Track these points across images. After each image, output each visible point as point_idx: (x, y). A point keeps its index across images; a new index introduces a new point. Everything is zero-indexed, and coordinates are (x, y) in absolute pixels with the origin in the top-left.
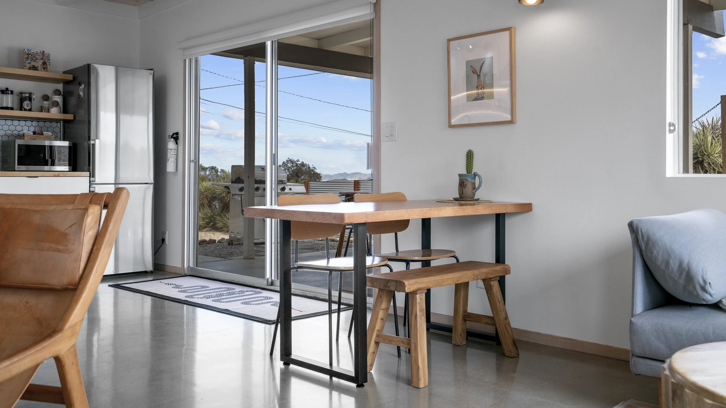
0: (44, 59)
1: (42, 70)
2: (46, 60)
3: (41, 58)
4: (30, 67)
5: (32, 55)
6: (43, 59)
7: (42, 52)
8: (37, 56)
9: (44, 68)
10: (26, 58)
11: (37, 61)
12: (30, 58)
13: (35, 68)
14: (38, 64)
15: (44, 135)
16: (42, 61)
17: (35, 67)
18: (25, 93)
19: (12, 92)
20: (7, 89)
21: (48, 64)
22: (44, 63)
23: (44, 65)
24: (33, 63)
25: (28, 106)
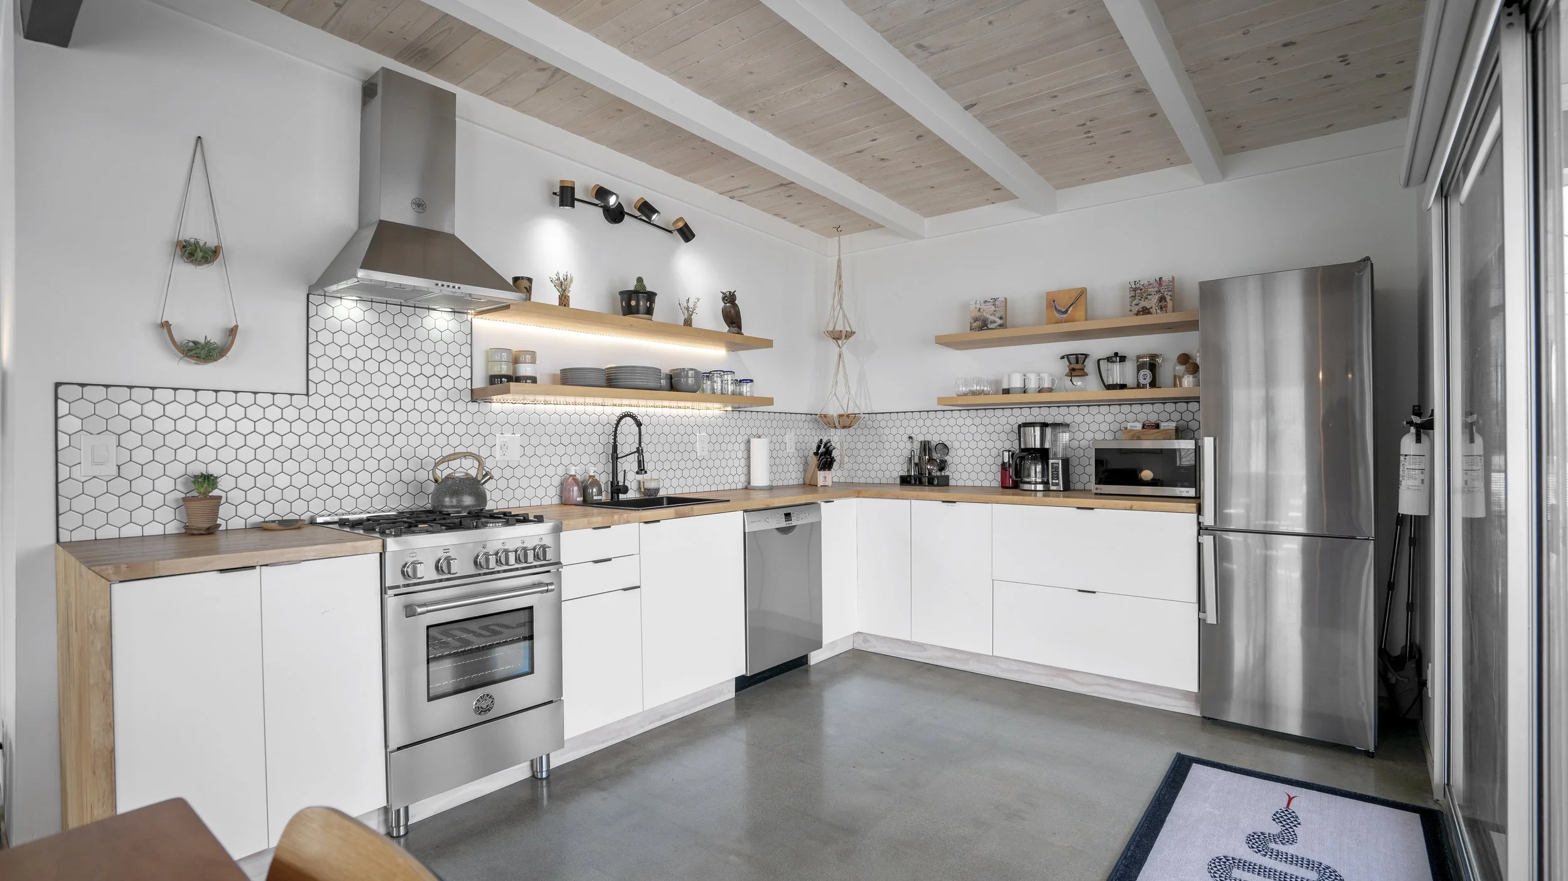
0: (1162, 291)
1: (1159, 311)
2: (1165, 293)
3: (1157, 292)
4: (1138, 311)
5: (1141, 290)
6: (1160, 291)
7: (1158, 280)
8: (1150, 290)
9: (1161, 308)
10: (1132, 297)
11: (1149, 297)
12: (1139, 296)
13: (1146, 311)
14: (1152, 302)
15: (1162, 428)
16: (1157, 297)
17: (1147, 309)
18: (1143, 357)
19: (1123, 359)
20: (1116, 354)
21: (1168, 298)
22: (1162, 299)
23: (1160, 302)
24: (1143, 304)
25: (1145, 379)
